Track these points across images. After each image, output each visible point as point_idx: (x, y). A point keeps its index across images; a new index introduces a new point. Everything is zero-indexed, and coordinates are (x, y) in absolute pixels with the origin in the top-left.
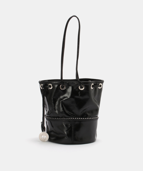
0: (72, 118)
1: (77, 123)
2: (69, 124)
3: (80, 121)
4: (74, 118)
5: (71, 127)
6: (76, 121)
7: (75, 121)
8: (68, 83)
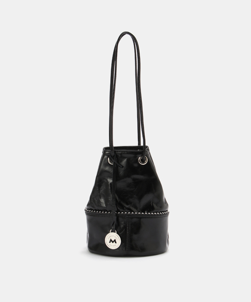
0: (127, 212)
1: (135, 220)
2: (123, 223)
3: (140, 218)
4: (131, 212)
5: (125, 227)
6: (133, 218)
7: (131, 217)
8: (121, 154)
